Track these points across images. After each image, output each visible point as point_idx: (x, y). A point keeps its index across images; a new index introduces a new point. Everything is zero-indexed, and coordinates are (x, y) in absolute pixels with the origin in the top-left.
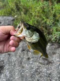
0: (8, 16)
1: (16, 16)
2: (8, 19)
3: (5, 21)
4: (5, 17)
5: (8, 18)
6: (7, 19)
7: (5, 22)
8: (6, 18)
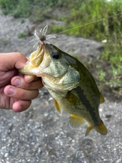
0: (87, 38)
1: (105, 41)
2: (89, 43)
3: (82, 47)
4: (82, 40)
5: (87, 42)
6: (86, 44)
7: (83, 49)
8: (84, 42)
